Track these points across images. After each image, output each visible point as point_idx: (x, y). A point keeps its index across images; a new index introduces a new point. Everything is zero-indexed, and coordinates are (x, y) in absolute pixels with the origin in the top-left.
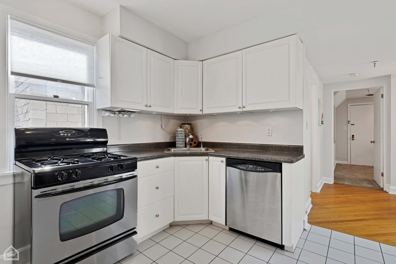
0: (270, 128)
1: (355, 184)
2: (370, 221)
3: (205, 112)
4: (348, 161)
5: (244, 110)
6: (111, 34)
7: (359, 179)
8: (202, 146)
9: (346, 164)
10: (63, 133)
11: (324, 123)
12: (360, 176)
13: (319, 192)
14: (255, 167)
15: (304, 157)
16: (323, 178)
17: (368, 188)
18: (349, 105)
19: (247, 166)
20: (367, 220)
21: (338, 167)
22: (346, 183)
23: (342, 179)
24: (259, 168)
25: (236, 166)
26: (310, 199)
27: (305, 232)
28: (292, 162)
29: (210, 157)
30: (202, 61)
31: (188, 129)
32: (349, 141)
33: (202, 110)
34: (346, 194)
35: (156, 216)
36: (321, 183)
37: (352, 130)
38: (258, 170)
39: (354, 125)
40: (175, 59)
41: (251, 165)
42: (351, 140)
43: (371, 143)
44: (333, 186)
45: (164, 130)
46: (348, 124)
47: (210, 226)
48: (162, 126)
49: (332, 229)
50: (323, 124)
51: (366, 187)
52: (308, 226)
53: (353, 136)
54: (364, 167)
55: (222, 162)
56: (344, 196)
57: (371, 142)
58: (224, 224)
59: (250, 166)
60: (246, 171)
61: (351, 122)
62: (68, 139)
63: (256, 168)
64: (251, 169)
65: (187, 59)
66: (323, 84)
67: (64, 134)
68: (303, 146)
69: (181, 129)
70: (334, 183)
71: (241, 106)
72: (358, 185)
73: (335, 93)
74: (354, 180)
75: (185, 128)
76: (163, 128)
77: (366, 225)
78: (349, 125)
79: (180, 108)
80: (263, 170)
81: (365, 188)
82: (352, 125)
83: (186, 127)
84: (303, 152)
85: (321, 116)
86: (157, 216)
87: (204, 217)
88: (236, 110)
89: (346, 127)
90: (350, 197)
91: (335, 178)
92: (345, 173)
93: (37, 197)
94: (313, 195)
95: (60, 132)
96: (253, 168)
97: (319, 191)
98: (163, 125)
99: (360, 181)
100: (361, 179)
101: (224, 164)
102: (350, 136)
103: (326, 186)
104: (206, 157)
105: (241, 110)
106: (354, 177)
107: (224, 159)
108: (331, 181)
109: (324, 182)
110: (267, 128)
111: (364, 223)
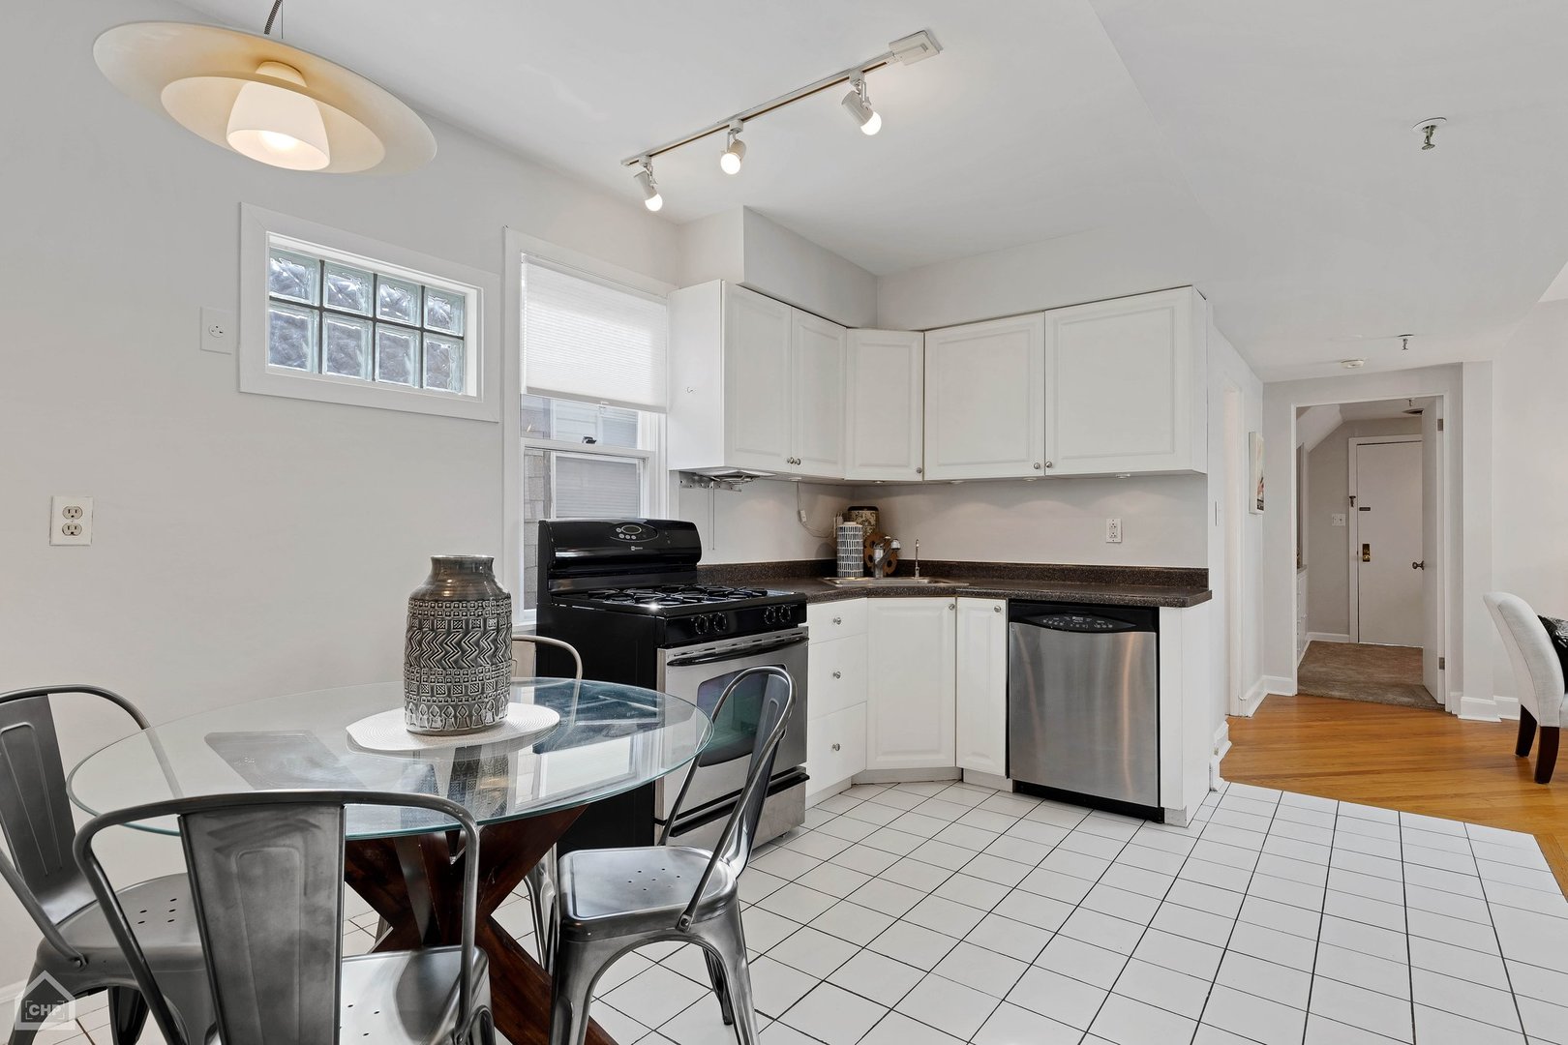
0: (1118, 522)
1: (1362, 696)
2: (1384, 775)
3: (930, 476)
4: (1349, 634)
5: (1050, 472)
6: (727, 283)
7: (1377, 683)
8: (917, 573)
9: (1342, 644)
10: (622, 533)
11: (1265, 505)
12: (1384, 676)
13: (1250, 714)
14: (1088, 620)
15: (1209, 596)
16: (1264, 677)
17: (1402, 705)
18: (1353, 442)
19: (1068, 619)
20: (1378, 772)
21: (1316, 651)
22: (1336, 694)
23: (1326, 682)
24: (1100, 623)
25: (1036, 619)
26: (1225, 726)
27: (1212, 794)
28: (1183, 605)
29: (960, 599)
30: (923, 331)
31: (870, 523)
32: (1353, 565)
33: (920, 471)
34: (1332, 719)
35: (834, 747)
36: (1257, 694)
37: (1363, 528)
38: (1099, 626)
39: (1369, 509)
40: (847, 327)
41: (1077, 615)
42: (1361, 561)
43: (1415, 568)
44: (1295, 702)
45: (804, 525)
46: (1351, 508)
47: (959, 785)
48: (799, 513)
49: (1283, 789)
50: (1262, 508)
51: (1395, 702)
52: (1219, 783)
53: (1366, 547)
54: (1402, 652)
55: (997, 610)
56: (1325, 723)
57: (1415, 566)
58: (1002, 771)
59: (1074, 618)
60: (1065, 630)
61: (1360, 502)
62: (633, 548)
63: (1092, 624)
64: (1078, 626)
65: (875, 325)
66: (1265, 384)
67: (625, 534)
68: (1207, 569)
69: (852, 524)
70: (1299, 694)
71: (1042, 464)
72: (1370, 698)
73: (1301, 411)
74: (1363, 685)
75: (861, 520)
76: (804, 520)
77: (1375, 782)
78: (1353, 511)
79: (860, 465)
80: (1111, 626)
81: (1391, 705)
82: (1361, 509)
83: (864, 519)
84: (1206, 586)
85: (1256, 485)
86: (837, 747)
87: (944, 760)
88: (1029, 472)
89: (1344, 516)
90: (1342, 725)
91: (1301, 680)
92: (1337, 668)
93: (671, 664)
94: (1235, 723)
95: (618, 530)
96: (1085, 622)
97: (1250, 712)
98: (803, 513)
99: (1380, 688)
100: (1381, 684)
101: (1003, 617)
102: (1355, 548)
103: (1272, 702)
104: (951, 600)
105: (1040, 473)
106: (1362, 678)
107: (1002, 604)
108: (1289, 687)
109: (1266, 691)
110: (1109, 521)
111: (1368, 778)
